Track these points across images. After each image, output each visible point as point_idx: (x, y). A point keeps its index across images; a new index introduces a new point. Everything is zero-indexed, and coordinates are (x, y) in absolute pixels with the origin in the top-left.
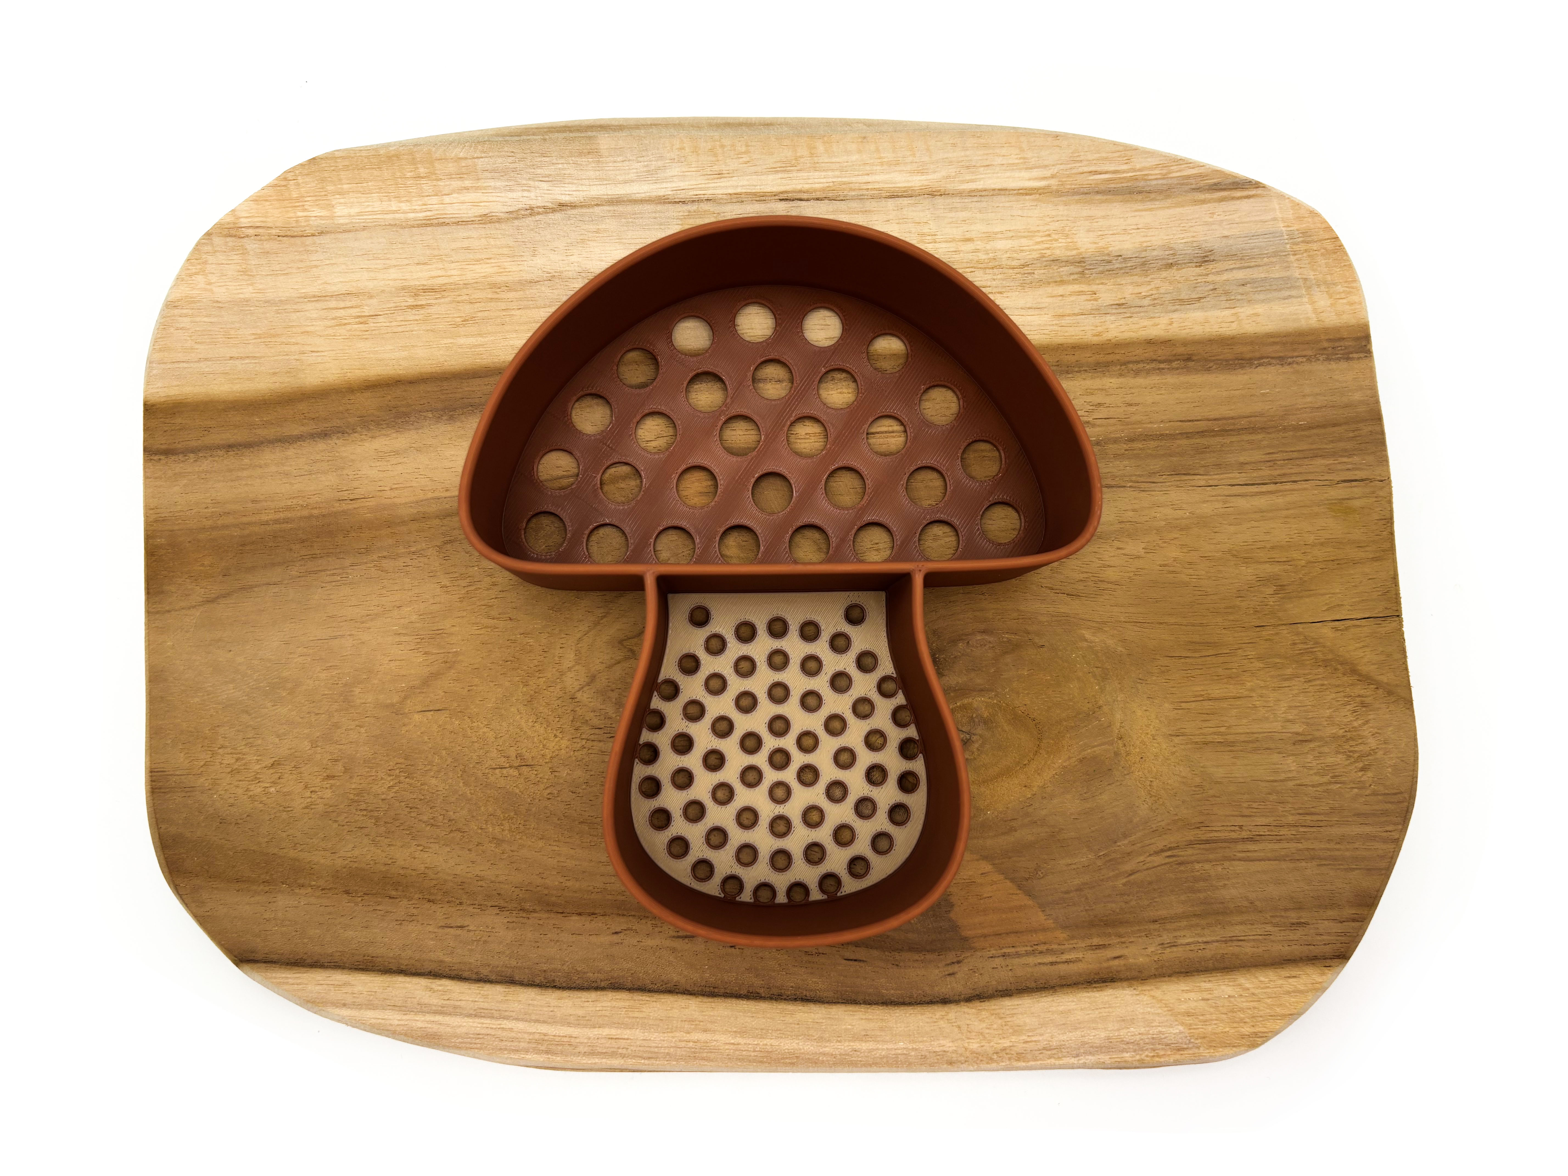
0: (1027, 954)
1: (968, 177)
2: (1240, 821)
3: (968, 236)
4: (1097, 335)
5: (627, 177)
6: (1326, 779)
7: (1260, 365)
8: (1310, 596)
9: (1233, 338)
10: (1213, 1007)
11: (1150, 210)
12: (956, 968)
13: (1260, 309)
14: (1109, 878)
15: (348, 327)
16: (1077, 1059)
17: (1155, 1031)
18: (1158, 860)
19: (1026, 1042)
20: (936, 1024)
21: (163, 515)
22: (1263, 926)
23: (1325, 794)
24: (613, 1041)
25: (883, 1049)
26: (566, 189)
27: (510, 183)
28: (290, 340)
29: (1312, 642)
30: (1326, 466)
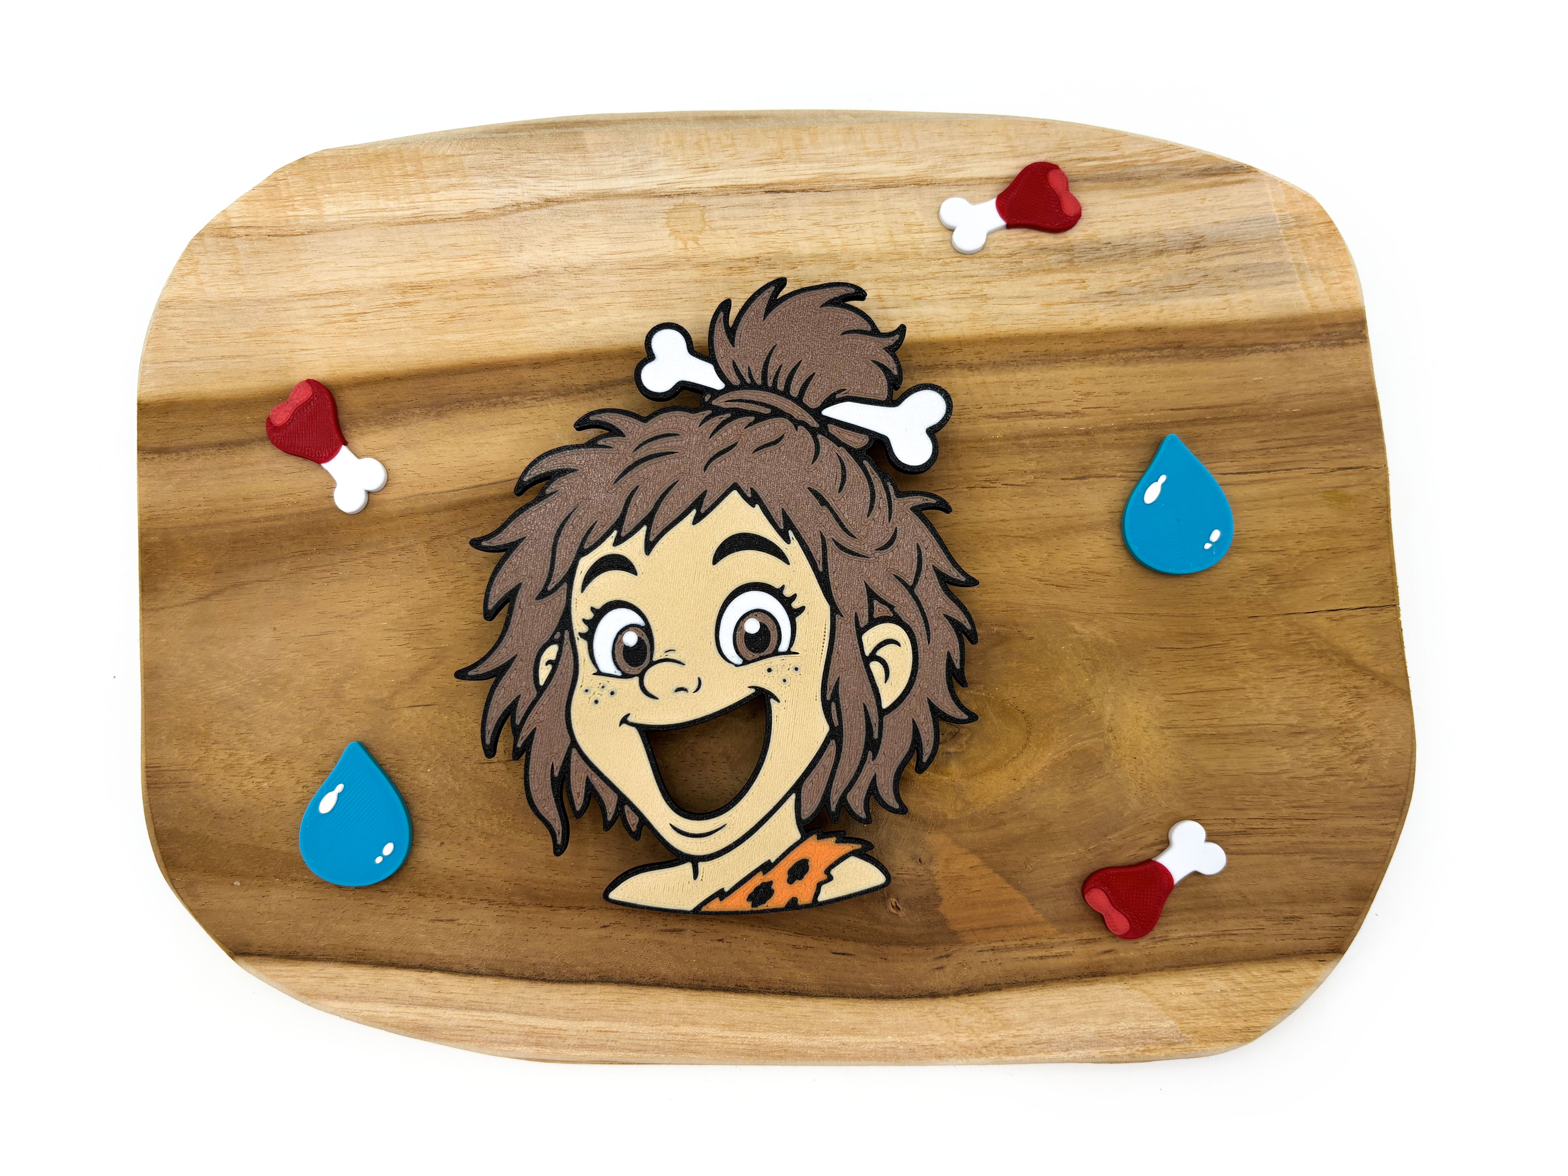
0: (1017, 948)
1: (954, 167)
2: (1234, 814)
4: (1086, 324)
5: (613, 172)
6: (1320, 771)
7: (1252, 352)
8: (1303, 586)
9: (1224, 325)
10: (1205, 1002)
11: (1140, 196)
12: (944, 962)
13: (1252, 295)
15: (337, 325)
16: (1067, 1053)
17: (1147, 1025)
19: (1016, 1036)
20: (924, 1018)
21: (156, 513)
22: (1257, 920)
23: (1320, 787)
24: (602, 1034)
25: (871, 1043)
26: (553, 185)
27: (497, 180)
28: (280, 339)
29: (1307, 633)
30: (1320, 453)
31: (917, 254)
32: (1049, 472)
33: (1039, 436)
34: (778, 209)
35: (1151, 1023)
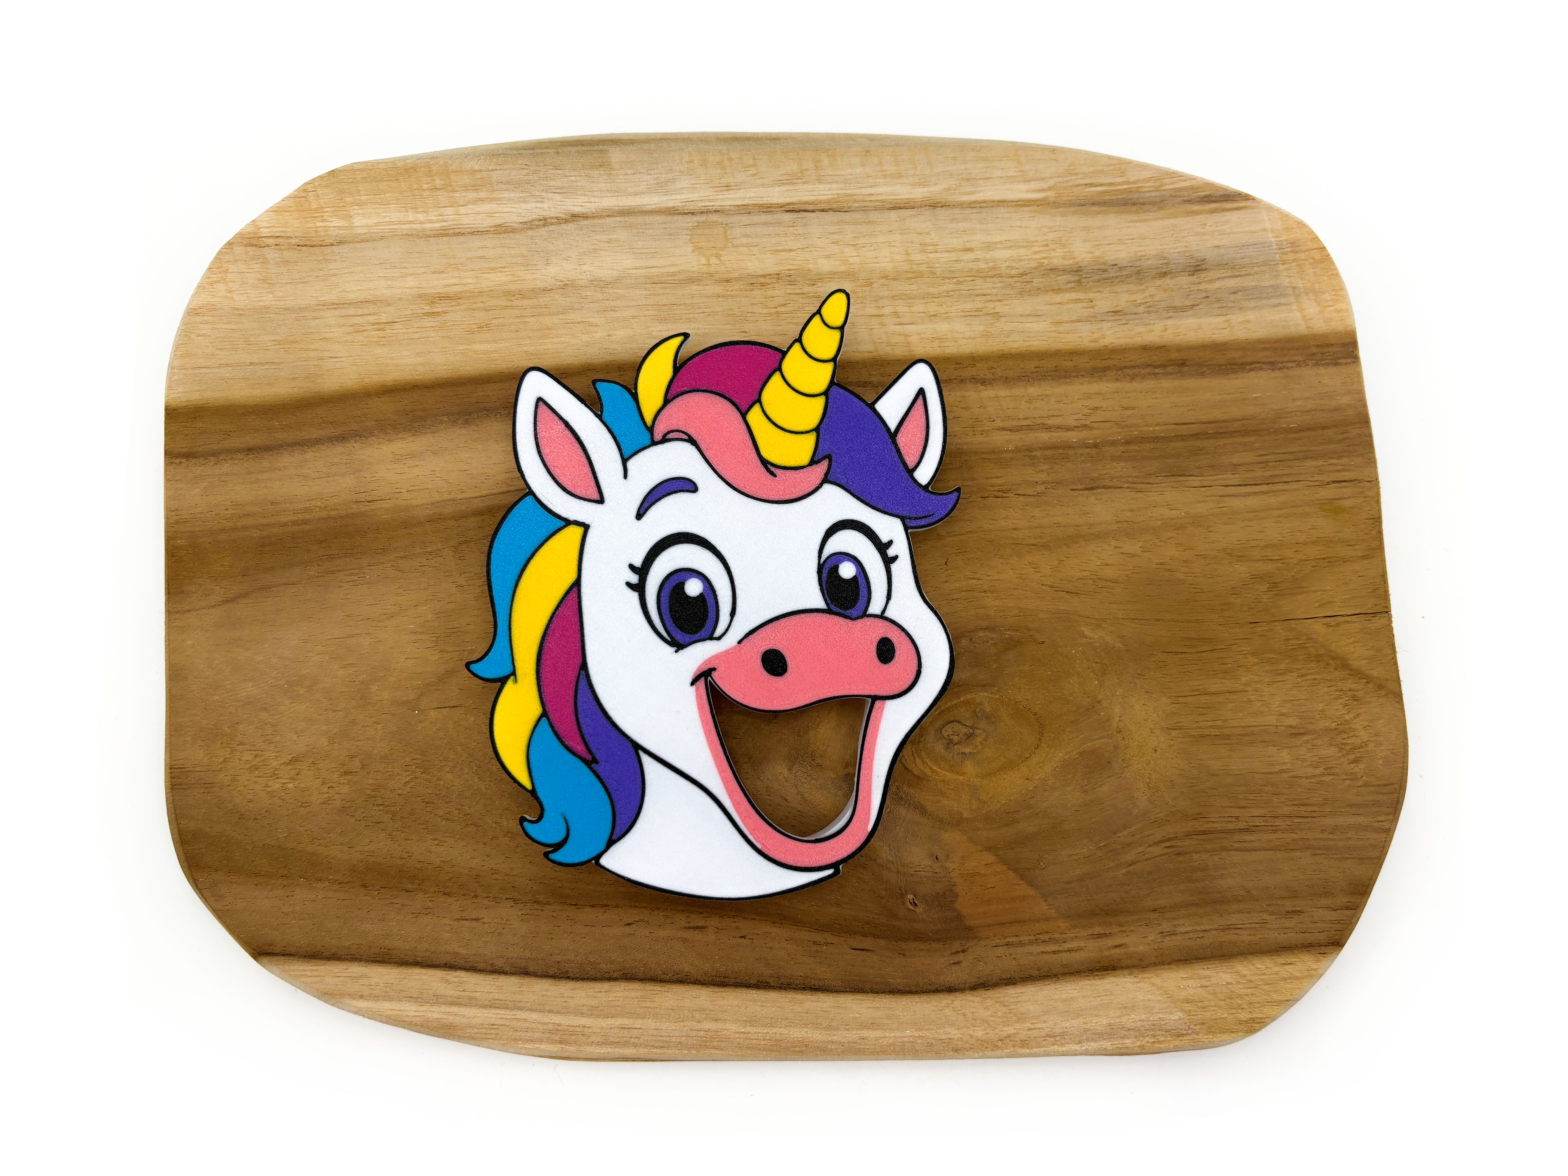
0: (1031, 943)
1: (968, 189)
2: (1237, 812)
3: (968, 246)
5: (638, 189)
6: (1320, 770)
7: (1251, 370)
8: (1301, 593)
9: (1225, 344)
10: (1211, 994)
11: (1145, 221)
12: (960, 957)
13: (1251, 316)
14: (1110, 868)
15: (366, 334)
16: (1080, 1045)
17: (1156, 1017)
18: (1158, 850)
19: (1030, 1029)
20: (942, 1012)
21: (183, 517)
22: (1260, 914)
23: (1319, 785)
24: (626, 1031)
25: (890, 1037)
26: (579, 200)
27: (525, 195)
28: (308, 346)
29: (1305, 638)
30: (1316, 467)
31: (932, 273)
32: (1059, 483)
33: (1049, 448)
34: (798, 228)
35: (1160, 1015)
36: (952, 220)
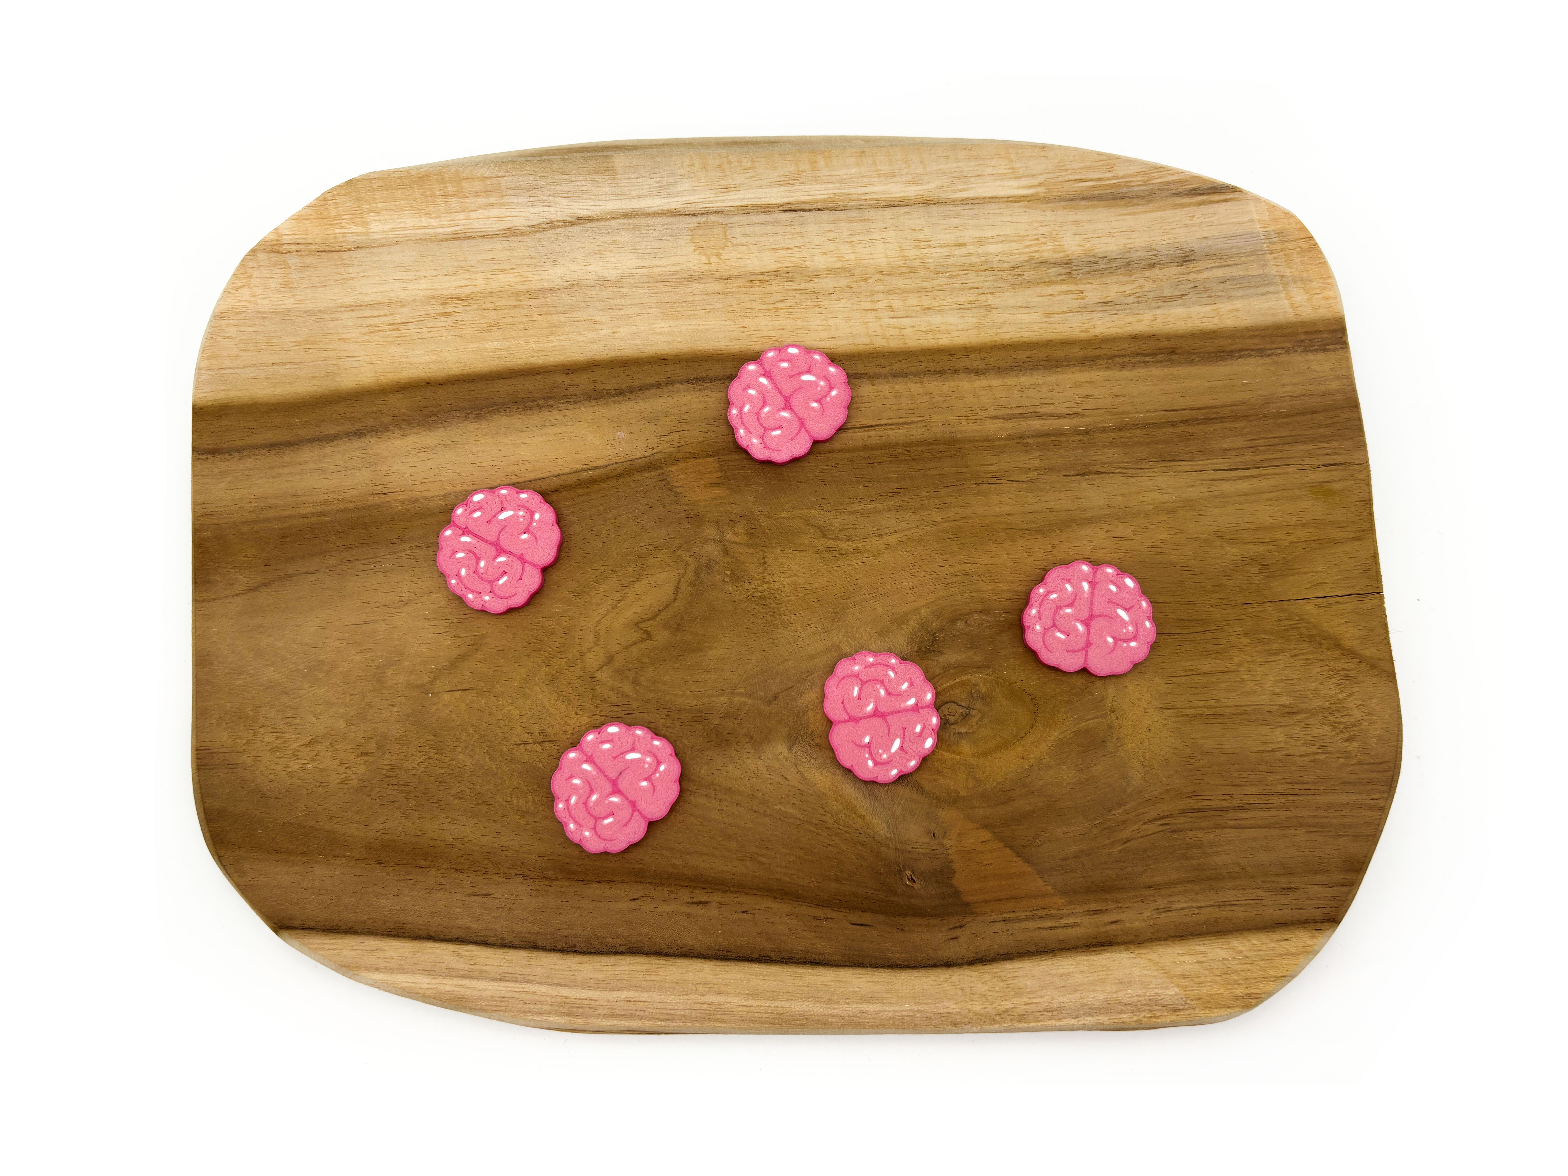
0: (1027, 919)
1: (960, 187)
2: (1230, 790)
3: (961, 241)
4: (1084, 332)
5: (641, 192)
6: (1314, 749)
7: (1240, 357)
8: (1292, 575)
9: (1214, 332)
10: (1207, 970)
11: (1134, 214)
12: (958, 932)
13: (1239, 304)
14: (1105, 845)
15: (381, 334)
16: (1077, 1020)
17: (1152, 993)
18: (1153, 828)
19: (1027, 1004)
20: (940, 987)
21: (209, 510)
22: (1255, 891)
23: (1312, 764)
24: (631, 1003)
25: (890, 1011)
26: (584, 204)
27: (532, 200)
28: (327, 347)
29: (1297, 618)
30: (1306, 451)
31: (925, 267)
32: (1052, 469)
33: (1042, 435)
34: (795, 226)
35: (1157, 991)
36: (945, 217)
